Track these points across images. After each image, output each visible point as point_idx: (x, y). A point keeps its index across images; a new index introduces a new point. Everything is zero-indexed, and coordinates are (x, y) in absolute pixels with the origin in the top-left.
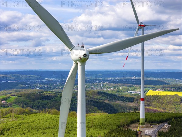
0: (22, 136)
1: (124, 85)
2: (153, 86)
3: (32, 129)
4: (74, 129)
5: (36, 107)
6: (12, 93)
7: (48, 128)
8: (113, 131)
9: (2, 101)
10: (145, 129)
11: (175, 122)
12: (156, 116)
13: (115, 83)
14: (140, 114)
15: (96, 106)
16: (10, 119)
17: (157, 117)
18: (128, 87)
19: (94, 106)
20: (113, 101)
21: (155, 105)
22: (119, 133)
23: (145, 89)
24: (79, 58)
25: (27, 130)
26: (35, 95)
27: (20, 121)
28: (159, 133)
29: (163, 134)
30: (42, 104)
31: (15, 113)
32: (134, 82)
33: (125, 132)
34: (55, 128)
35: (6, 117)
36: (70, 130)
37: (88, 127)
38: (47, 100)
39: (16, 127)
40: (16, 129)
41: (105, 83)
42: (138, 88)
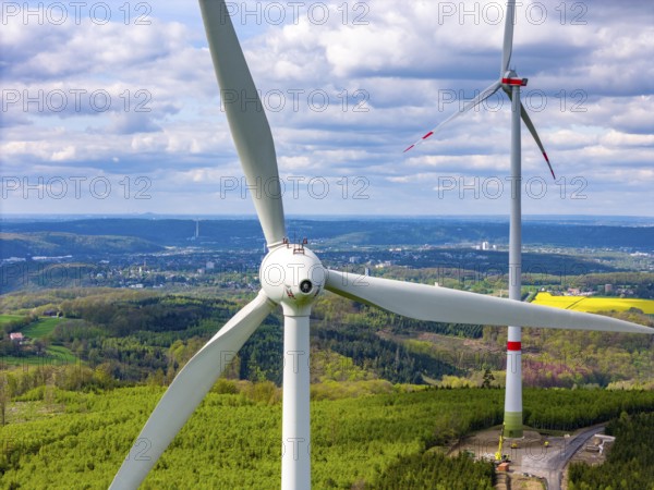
0: (84, 474)
1: (448, 274)
2: (551, 277)
3: (118, 448)
4: (269, 452)
5: (132, 356)
6: (46, 303)
7: (177, 445)
8: (410, 462)
9: (9, 333)
10: (523, 450)
11: (631, 425)
12: (564, 404)
13: (418, 267)
14: (504, 394)
15: (349, 354)
16: (41, 408)
17: (567, 406)
18: (463, 279)
19: (342, 353)
20: (408, 333)
21: (559, 347)
22: (431, 470)
23: (524, 289)
24: (286, 295)
25: (100, 452)
26: (128, 314)
27: (77, 418)
28: (571, 468)
29: (588, 473)
30: (153, 345)
31: (56, 385)
32: (486, 260)
33: (450, 466)
34: (201, 447)
35: (24, 401)
36: (253, 455)
37: (318, 443)
38: (170, 332)
39: (62, 438)
40: (61, 446)
41: (381, 266)
42: (497, 284)
